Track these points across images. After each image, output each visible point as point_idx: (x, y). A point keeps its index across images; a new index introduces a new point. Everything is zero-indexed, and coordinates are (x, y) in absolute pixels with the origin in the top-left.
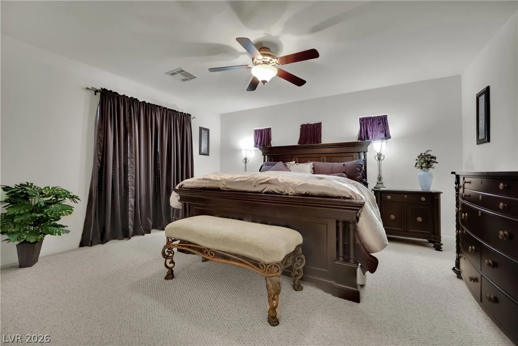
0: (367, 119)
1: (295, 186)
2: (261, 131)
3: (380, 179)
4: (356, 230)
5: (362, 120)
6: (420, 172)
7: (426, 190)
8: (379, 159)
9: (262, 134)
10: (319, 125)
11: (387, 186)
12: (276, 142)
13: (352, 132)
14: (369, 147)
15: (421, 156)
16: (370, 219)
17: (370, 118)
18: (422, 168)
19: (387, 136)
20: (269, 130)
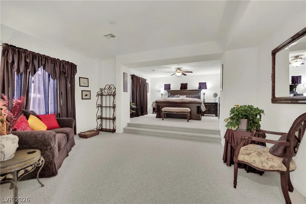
0: (201, 83)
1: (188, 100)
2: (167, 85)
3: (204, 100)
4: (200, 108)
5: (199, 83)
6: (214, 98)
7: (215, 102)
8: (204, 94)
9: (167, 86)
10: (187, 84)
11: (206, 102)
12: (172, 88)
13: (197, 87)
14: (201, 91)
15: (214, 94)
16: (203, 106)
17: (202, 83)
18: (214, 97)
19: (206, 88)
20: (170, 84)
